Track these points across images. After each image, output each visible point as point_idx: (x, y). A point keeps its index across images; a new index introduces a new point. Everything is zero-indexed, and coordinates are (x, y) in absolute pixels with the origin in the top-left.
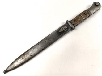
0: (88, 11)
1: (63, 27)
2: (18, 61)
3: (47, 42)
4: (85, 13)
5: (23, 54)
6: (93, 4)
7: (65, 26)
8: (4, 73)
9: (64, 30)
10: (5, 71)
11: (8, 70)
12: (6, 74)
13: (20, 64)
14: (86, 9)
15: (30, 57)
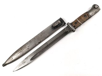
0: (88, 14)
1: (57, 22)
2: (16, 54)
3: (42, 36)
4: (85, 15)
5: (21, 48)
6: (92, 6)
7: (59, 21)
8: (3, 66)
9: (58, 24)
10: (4, 64)
11: (6, 63)
12: (5, 67)
13: (18, 57)
14: (86, 12)
15: (28, 50)
